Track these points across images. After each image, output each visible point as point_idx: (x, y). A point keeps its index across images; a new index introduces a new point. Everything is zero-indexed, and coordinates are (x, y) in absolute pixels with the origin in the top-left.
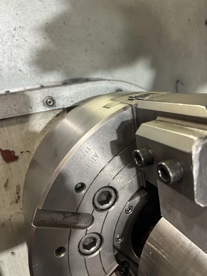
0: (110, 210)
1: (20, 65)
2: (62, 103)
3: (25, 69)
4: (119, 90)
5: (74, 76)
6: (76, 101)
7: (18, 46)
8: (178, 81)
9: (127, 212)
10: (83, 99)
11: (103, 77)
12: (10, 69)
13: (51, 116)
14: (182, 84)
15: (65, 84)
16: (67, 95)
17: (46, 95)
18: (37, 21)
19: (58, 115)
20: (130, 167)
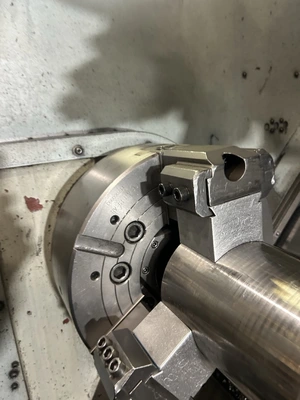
0: (138, 243)
1: (45, 112)
2: (91, 153)
3: (50, 116)
4: (148, 142)
5: (101, 126)
6: (104, 151)
7: (45, 92)
8: (212, 136)
9: (153, 246)
10: (112, 149)
11: (132, 128)
12: (35, 115)
13: (79, 165)
14: (217, 139)
15: (91, 133)
16: (96, 145)
17: (76, 143)
18: (66, 68)
19: (85, 165)
20: (156, 206)
